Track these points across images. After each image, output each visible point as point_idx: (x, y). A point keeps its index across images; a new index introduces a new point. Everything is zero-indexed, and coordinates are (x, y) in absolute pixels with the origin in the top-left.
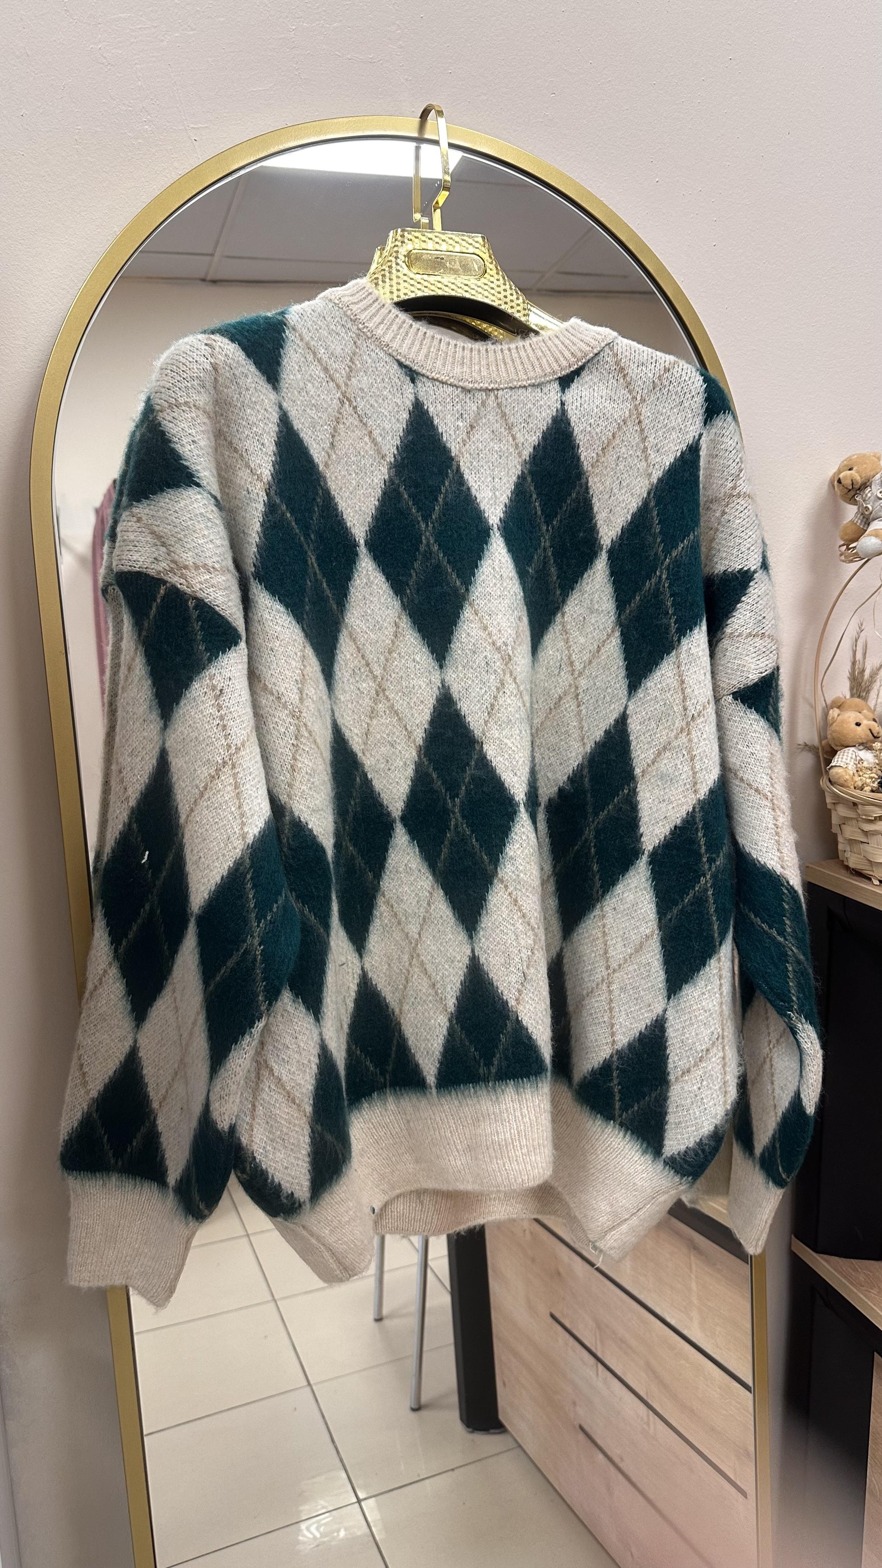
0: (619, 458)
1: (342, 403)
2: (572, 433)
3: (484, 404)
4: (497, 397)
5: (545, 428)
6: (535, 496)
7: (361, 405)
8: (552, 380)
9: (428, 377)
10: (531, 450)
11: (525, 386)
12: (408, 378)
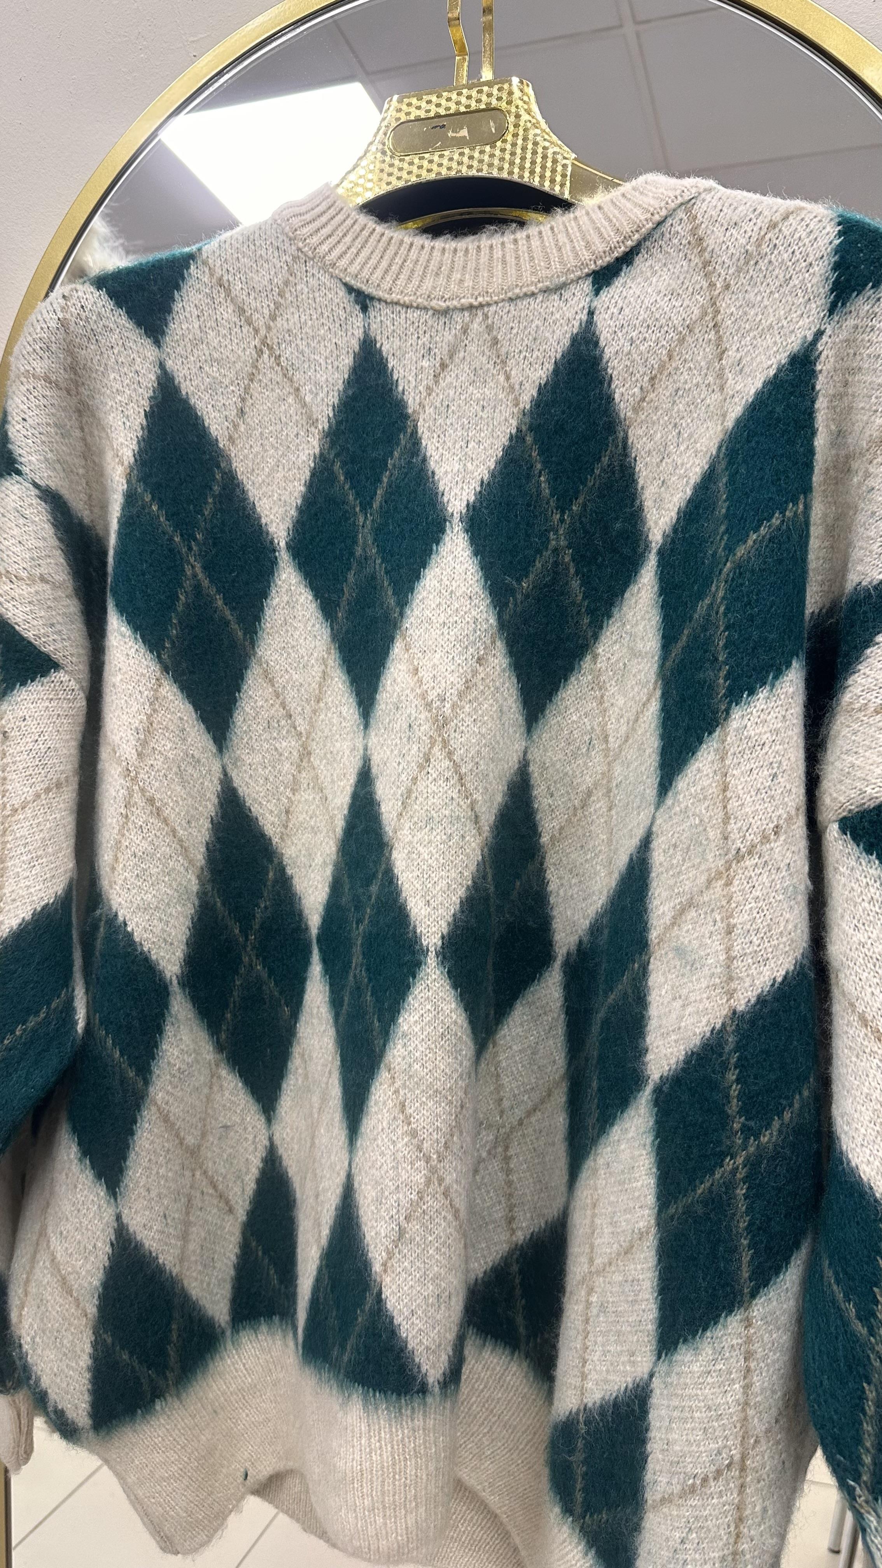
0: (677, 391)
1: (260, 353)
2: (601, 357)
3: (465, 331)
4: (486, 317)
5: (559, 356)
6: (539, 466)
7: (288, 352)
8: (580, 278)
9: (386, 302)
10: (535, 393)
11: (533, 294)
12: (358, 307)
